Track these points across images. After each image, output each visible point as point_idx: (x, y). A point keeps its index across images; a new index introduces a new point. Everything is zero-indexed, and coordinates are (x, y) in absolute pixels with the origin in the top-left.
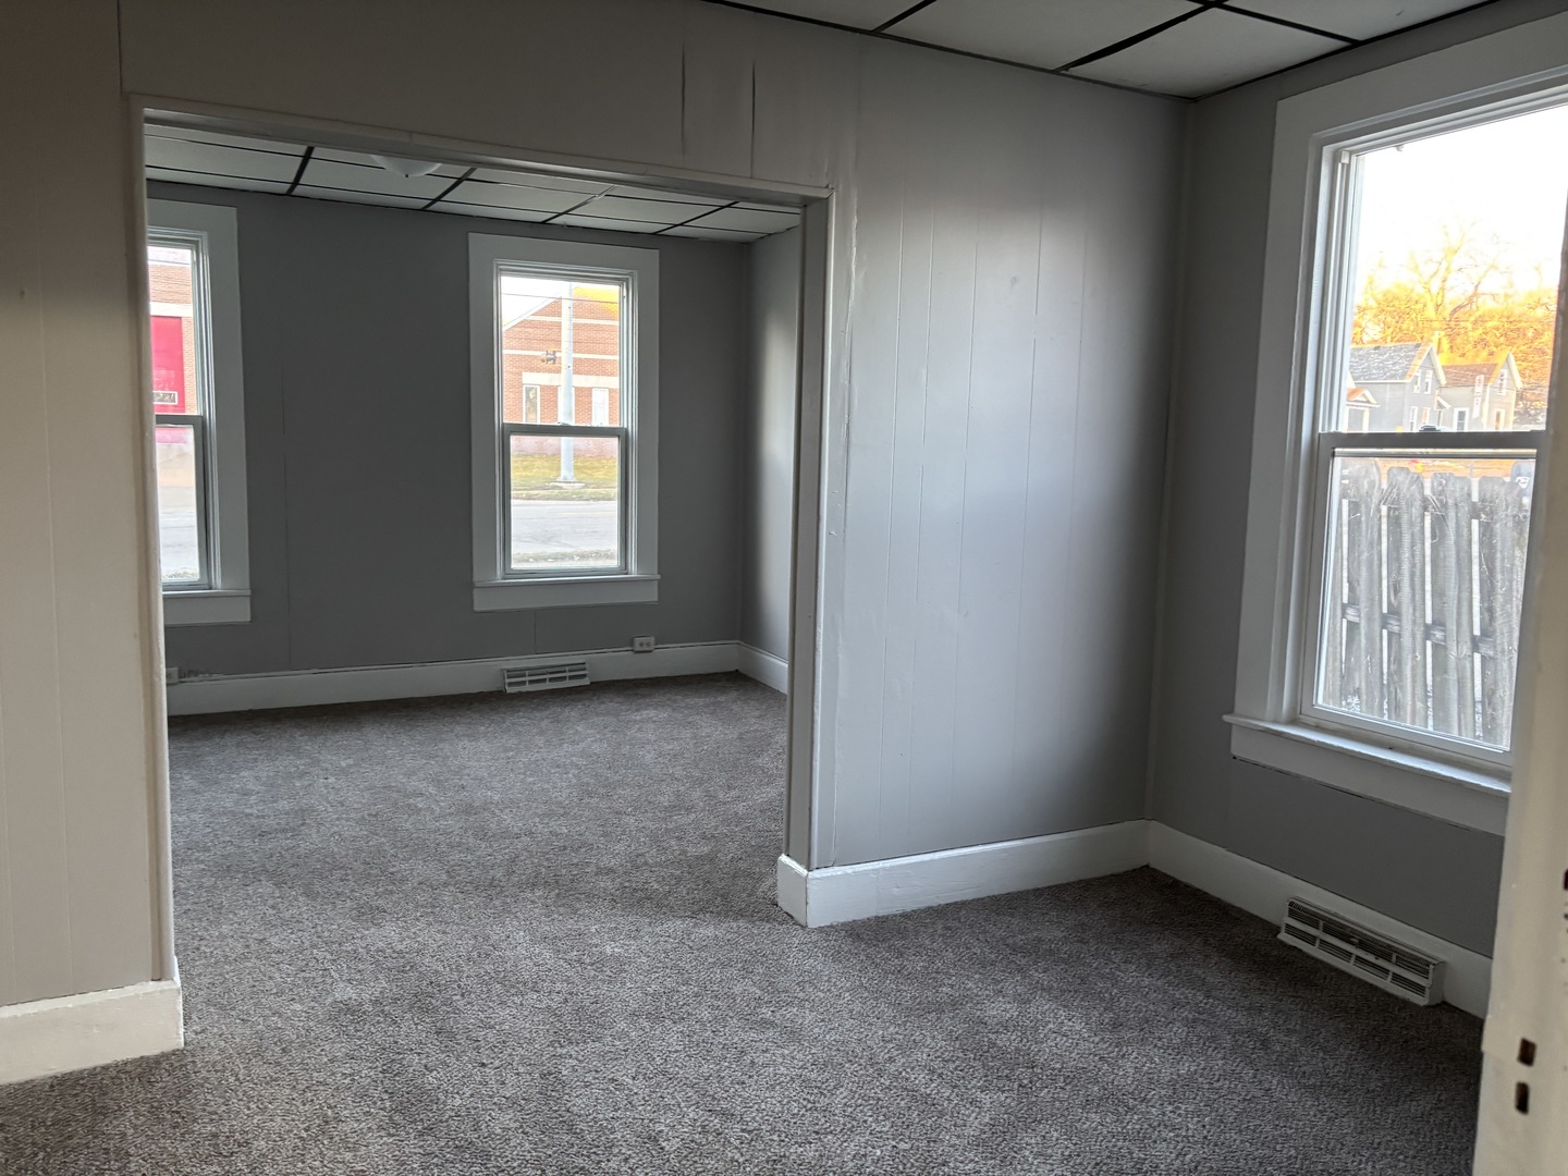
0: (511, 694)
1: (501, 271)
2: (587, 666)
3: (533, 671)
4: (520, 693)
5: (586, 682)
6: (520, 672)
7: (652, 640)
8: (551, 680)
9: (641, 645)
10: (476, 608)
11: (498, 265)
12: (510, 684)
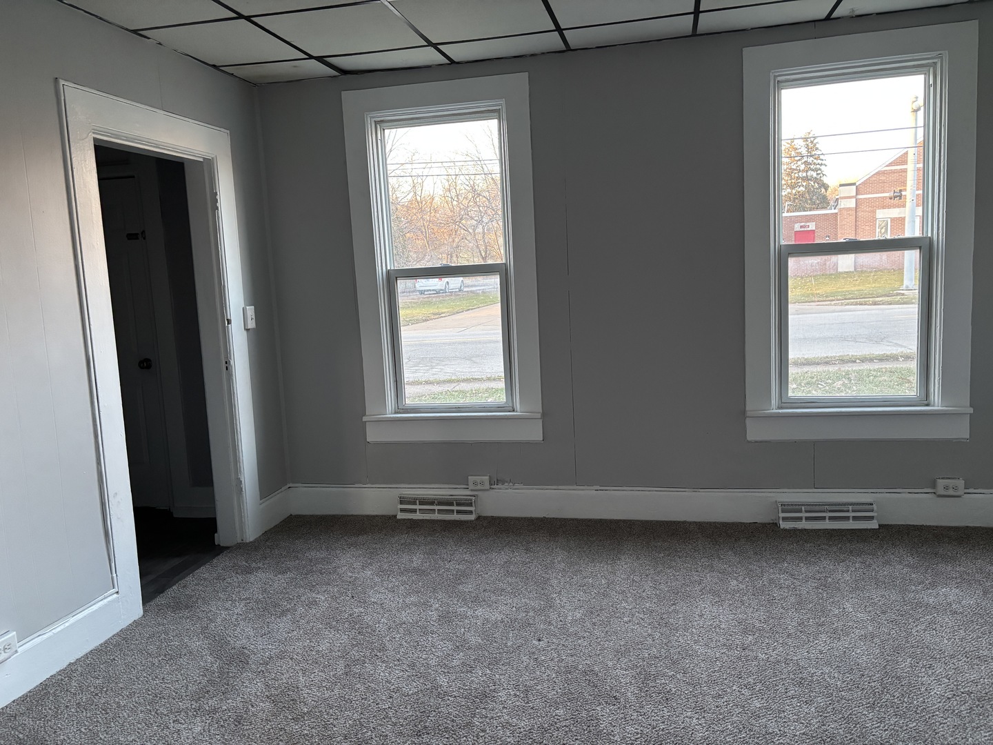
0: (785, 530)
1: (780, 85)
2: (875, 506)
3: (811, 507)
4: (795, 530)
5: (874, 525)
6: (795, 507)
7: (961, 483)
8: (831, 518)
9: (946, 488)
10: (749, 438)
11: (775, 77)
12: (784, 519)
